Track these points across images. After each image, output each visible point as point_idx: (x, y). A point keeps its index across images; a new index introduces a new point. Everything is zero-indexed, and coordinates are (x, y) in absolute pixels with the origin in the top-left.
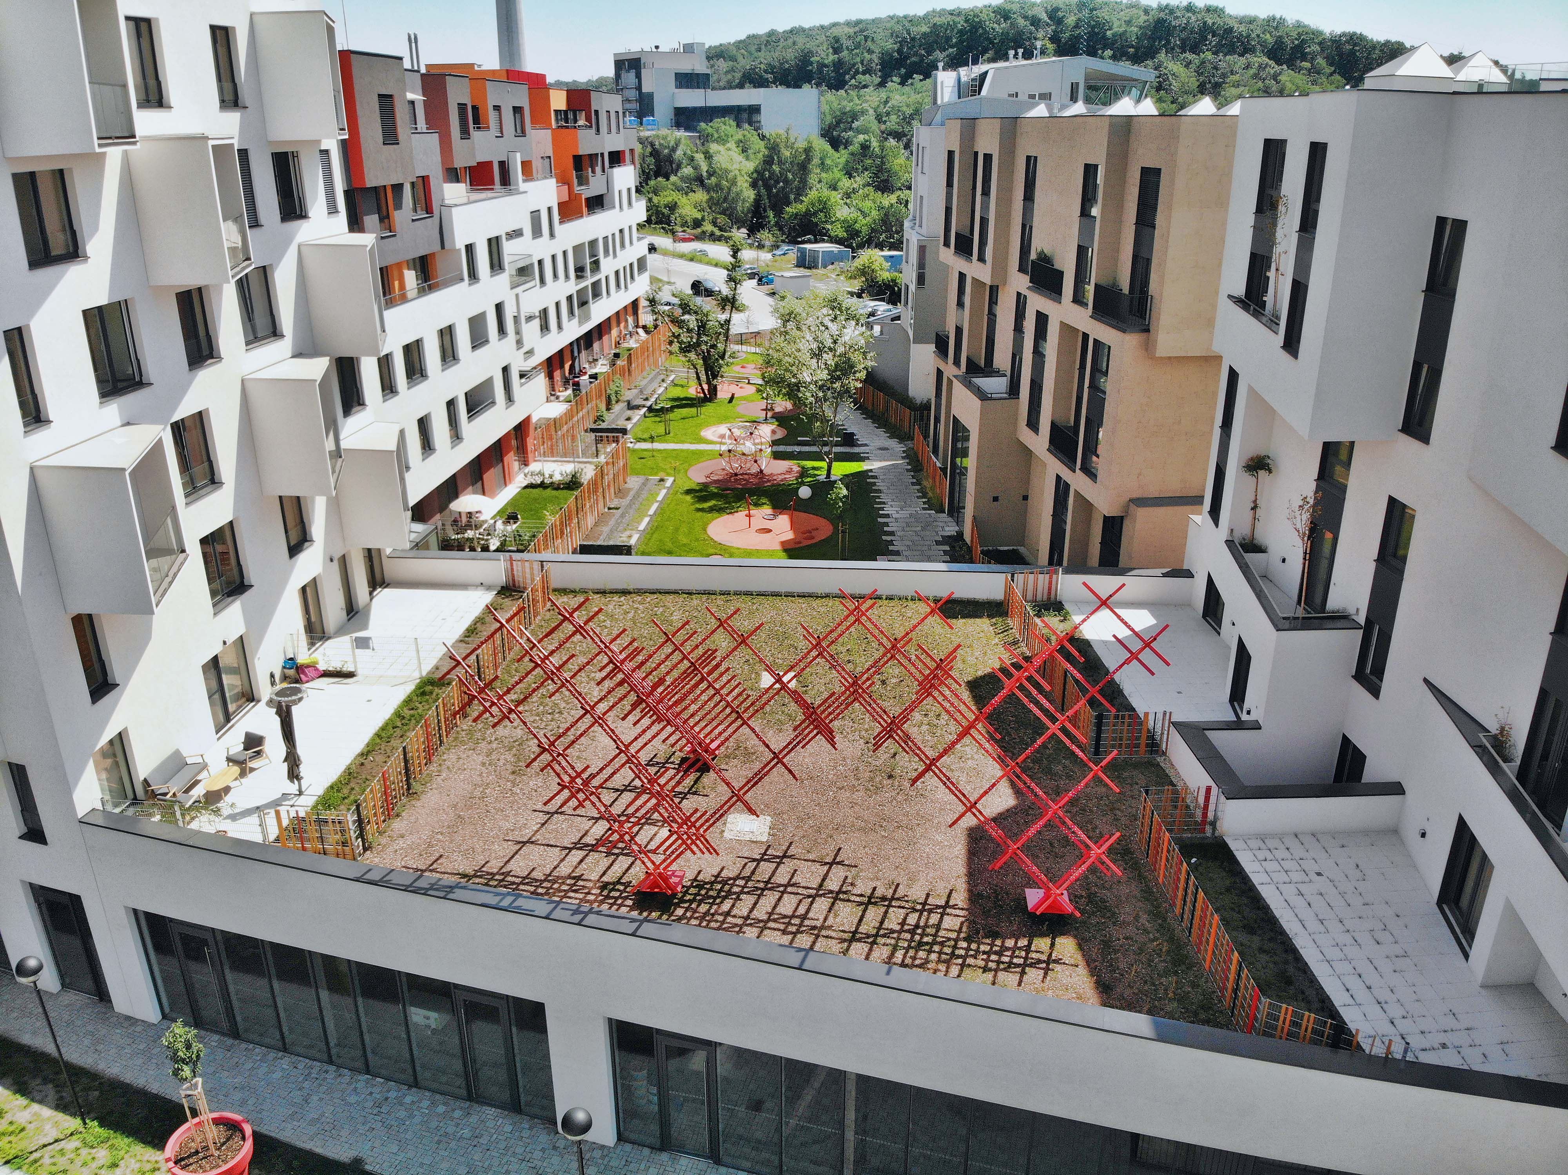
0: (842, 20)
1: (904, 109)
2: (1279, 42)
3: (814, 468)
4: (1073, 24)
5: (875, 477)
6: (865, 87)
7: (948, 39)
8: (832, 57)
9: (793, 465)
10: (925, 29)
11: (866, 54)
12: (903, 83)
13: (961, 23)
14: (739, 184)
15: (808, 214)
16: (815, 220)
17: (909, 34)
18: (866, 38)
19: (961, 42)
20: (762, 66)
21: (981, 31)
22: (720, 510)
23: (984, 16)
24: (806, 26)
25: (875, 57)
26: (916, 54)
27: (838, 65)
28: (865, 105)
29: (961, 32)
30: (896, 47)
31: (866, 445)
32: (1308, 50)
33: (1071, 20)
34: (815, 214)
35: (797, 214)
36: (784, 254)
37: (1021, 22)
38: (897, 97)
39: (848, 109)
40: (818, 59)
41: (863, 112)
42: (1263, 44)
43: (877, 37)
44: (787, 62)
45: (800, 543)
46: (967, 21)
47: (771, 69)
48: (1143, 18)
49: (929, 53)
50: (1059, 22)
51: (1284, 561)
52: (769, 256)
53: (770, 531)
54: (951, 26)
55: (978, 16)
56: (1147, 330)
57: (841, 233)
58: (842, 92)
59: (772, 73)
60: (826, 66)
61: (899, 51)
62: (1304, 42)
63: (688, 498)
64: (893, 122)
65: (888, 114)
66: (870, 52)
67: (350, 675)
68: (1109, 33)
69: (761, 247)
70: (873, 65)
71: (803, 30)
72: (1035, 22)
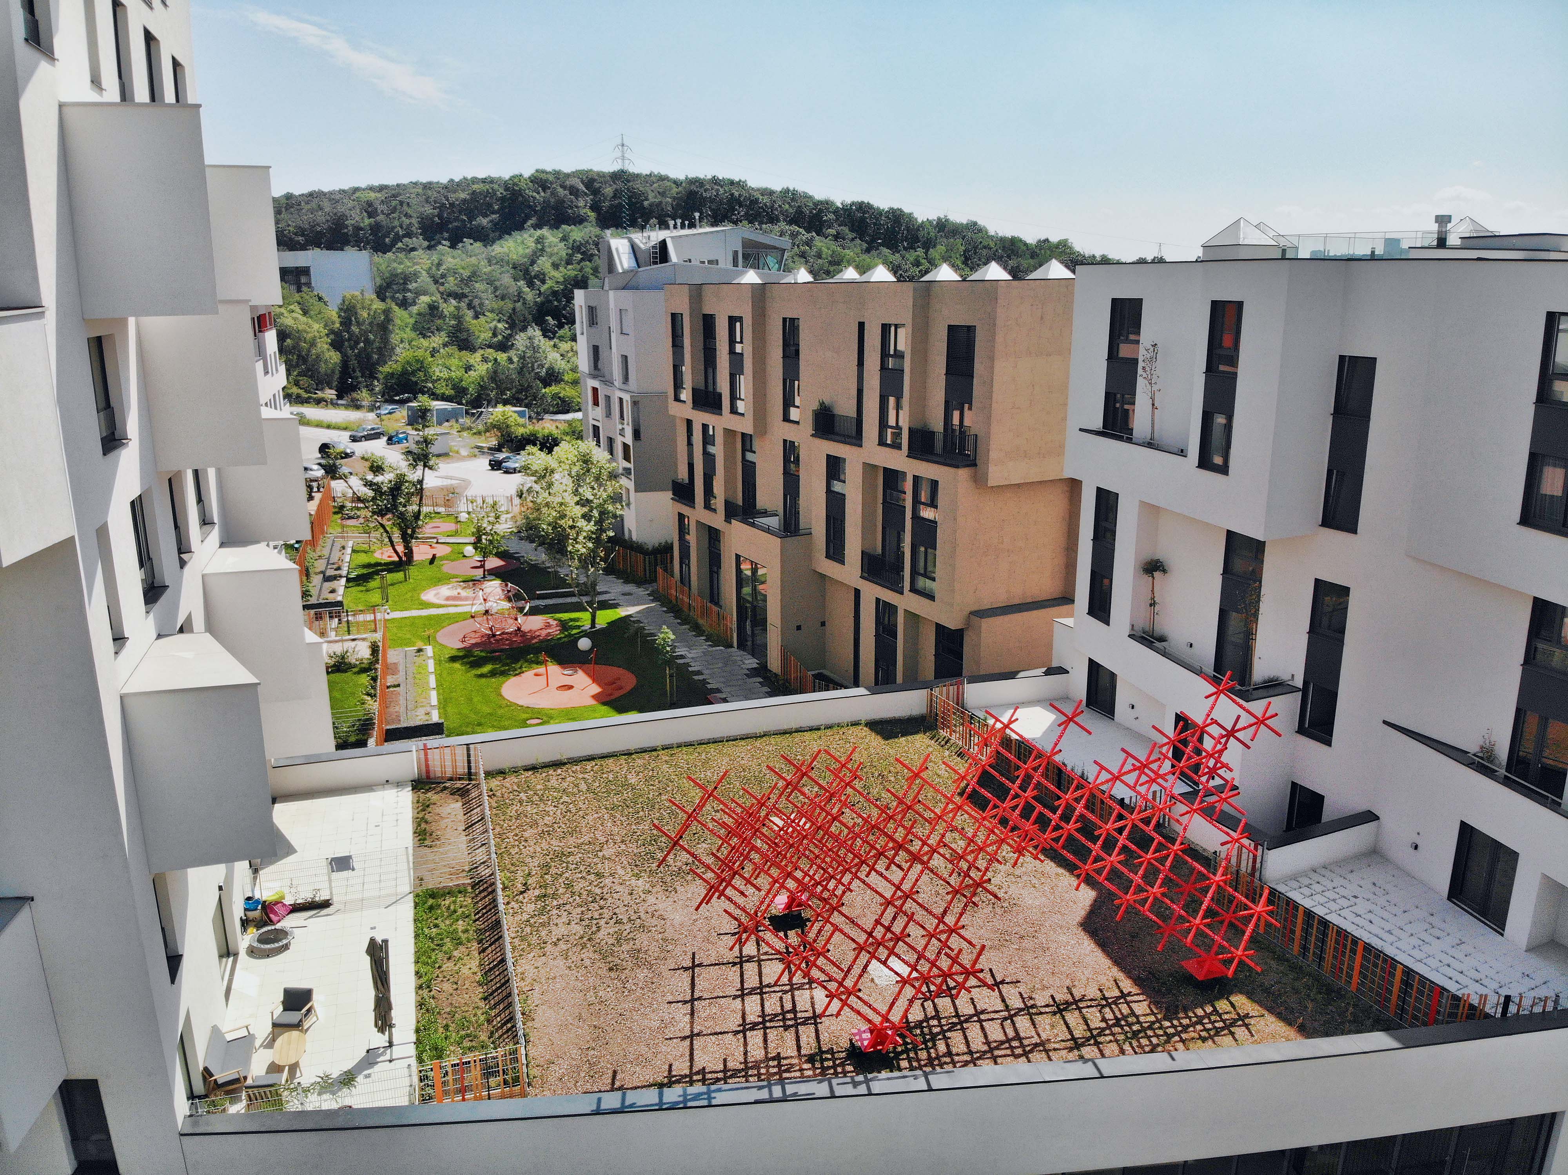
0: (363, 185)
1: (461, 271)
2: (799, 211)
3: (572, 620)
4: (611, 195)
5: (639, 621)
6: (413, 249)
7: (490, 205)
8: (367, 221)
9: (550, 619)
10: (463, 195)
11: (404, 219)
12: (453, 246)
13: (501, 192)
14: (319, 345)
15: (404, 373)
16: (414, 379)
17: (447, 200)
18: (401, 203)
19: (502, 208)
20: (291, 229)
21: (520, 199)
22: (503, 673)
23: (523, 185)
24: (326, 189)
25: (414, 221)
26: (457, 219)
27: (376, 228)
28: (417, 267)
29: (503, 199)
30: (436, 212)
31: (606, 592)
32: (825, 218)
33: (608, 191)
34: (413, 373)
35: (393, 374)
36: (390, 413)
37: (560, 190)
38: (450, 259)
39: (399, 271)
40: (352, 222)
41: (416, 275)
42: (785, 213)
43: (414, 202)
44: (318, 225)
45: (610, 695)
46: (507, 189)
47: (301, 231)
48: (675, 190)
49: (471, 218)
50: (596, 192)
51: (1191, 645)
52: (371, 416)
53: (570, 687)
54: (491, 194)
55: (517, 185)
56: (975, 465)
57: (449, 392)
58: (390, 254)
59: (303, 235)
60: (361, 229)
61: (440, 216)
62: (821, 211)
63: (457, 665)
64: (451, 283)
65: (443, 276)
66: (407, 216)
67: (326, 904)
68: (646, 203)
69: (358, 407)
70: (414, 229)
71: (324, 194)
72: (574, 191)
